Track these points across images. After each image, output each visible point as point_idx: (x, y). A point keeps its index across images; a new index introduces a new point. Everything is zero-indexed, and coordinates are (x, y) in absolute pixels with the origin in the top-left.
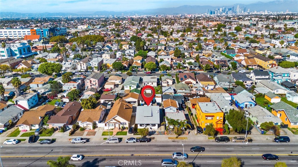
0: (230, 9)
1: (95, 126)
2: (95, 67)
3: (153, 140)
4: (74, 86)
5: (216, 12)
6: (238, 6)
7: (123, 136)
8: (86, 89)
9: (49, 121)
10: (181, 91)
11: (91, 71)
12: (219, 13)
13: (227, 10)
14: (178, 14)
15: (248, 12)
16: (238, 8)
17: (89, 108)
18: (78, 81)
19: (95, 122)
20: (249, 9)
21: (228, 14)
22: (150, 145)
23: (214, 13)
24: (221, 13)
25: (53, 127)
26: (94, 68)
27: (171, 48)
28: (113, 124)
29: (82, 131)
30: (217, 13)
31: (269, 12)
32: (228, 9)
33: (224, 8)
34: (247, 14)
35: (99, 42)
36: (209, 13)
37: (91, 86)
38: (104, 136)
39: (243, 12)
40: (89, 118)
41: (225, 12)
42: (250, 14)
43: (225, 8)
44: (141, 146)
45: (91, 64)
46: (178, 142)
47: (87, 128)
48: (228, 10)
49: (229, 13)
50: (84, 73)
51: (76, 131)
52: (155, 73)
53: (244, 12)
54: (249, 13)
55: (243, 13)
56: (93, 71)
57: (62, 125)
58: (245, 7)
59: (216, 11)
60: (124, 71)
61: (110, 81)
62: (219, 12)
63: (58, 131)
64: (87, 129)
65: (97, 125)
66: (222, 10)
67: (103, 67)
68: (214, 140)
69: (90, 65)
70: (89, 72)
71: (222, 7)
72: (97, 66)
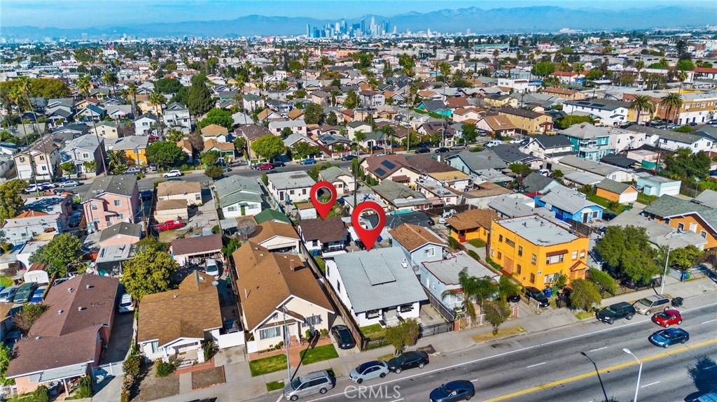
0: (356, 27)
1: (210, 350)
2: (85, 163)
3: (434, 354)
4: (46, 226)
5: (327, 32)
6: (373, 19)
7: (326, 362)
8: (90, 231)
9: (12, 363)
10: (403, 201)
11: (75, 176)
12: (335, 35)
13: (351, 28)
14: (237, 36)
15: (395, 32)
16: (373, 23)
17: (158, 289)
18: (52, 209)
19: (208, 332)
20: (395, 27)
21: (353, 36)
22: (439, 373)
23: (324, 35)
24: (340, 34)
25: (40, 384)
26: (83, 167)
27: (284, 106)
28: (278, 330)
29: (166, 375)
30: (330, 33)
31: (434, 34)
32: (353, 25)
33: (343, 22)
34: (394, 36)
35: (53, 97)
36: (312, 35)
37: (107, 218)
38: (261, 376)
39: (384, 32)
40: (183, 323)
41: (348, 33)
42: (400, 37)
43: (346, 24)
44: (414, 385)
45: (68, 154)
46: (509, 345)
47: (181, 361)
48: (353, 28)
49: (355, 34)
50: (52, 185)
51: (143, 383)
52: (284, 165)
53: (386, 32)
54: (397, 35)
55: (384, 36)
56: (79, 176)
57: (79, 369)
58: (388, 22)
59: (328, 29)
60: (188, 169)
61: (166, 198)
62: (335, 31)
63: (66, 394)
64: (184, 365)
65: (216, 342)
66: (341, 28)
67: (112, 161)
68: (592, 317)
69: (68, 157)
70: (65, 180)
71: (339, 21)
72: (91, 158)
